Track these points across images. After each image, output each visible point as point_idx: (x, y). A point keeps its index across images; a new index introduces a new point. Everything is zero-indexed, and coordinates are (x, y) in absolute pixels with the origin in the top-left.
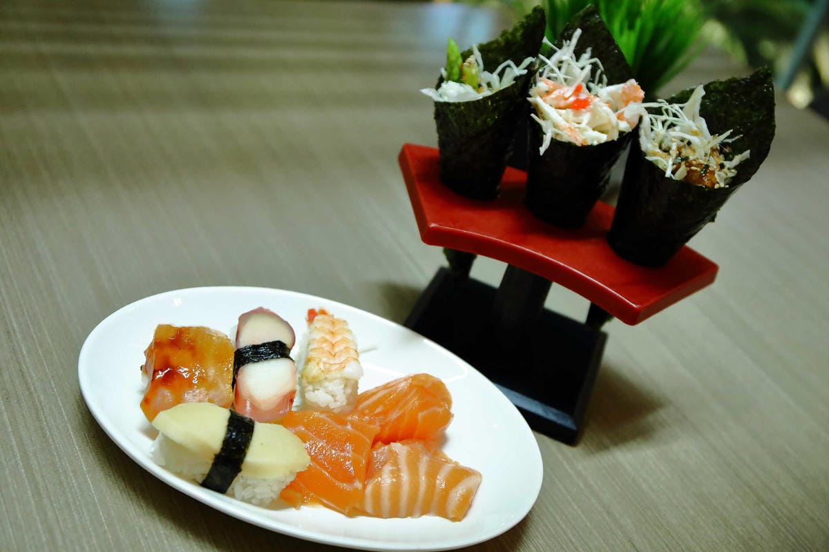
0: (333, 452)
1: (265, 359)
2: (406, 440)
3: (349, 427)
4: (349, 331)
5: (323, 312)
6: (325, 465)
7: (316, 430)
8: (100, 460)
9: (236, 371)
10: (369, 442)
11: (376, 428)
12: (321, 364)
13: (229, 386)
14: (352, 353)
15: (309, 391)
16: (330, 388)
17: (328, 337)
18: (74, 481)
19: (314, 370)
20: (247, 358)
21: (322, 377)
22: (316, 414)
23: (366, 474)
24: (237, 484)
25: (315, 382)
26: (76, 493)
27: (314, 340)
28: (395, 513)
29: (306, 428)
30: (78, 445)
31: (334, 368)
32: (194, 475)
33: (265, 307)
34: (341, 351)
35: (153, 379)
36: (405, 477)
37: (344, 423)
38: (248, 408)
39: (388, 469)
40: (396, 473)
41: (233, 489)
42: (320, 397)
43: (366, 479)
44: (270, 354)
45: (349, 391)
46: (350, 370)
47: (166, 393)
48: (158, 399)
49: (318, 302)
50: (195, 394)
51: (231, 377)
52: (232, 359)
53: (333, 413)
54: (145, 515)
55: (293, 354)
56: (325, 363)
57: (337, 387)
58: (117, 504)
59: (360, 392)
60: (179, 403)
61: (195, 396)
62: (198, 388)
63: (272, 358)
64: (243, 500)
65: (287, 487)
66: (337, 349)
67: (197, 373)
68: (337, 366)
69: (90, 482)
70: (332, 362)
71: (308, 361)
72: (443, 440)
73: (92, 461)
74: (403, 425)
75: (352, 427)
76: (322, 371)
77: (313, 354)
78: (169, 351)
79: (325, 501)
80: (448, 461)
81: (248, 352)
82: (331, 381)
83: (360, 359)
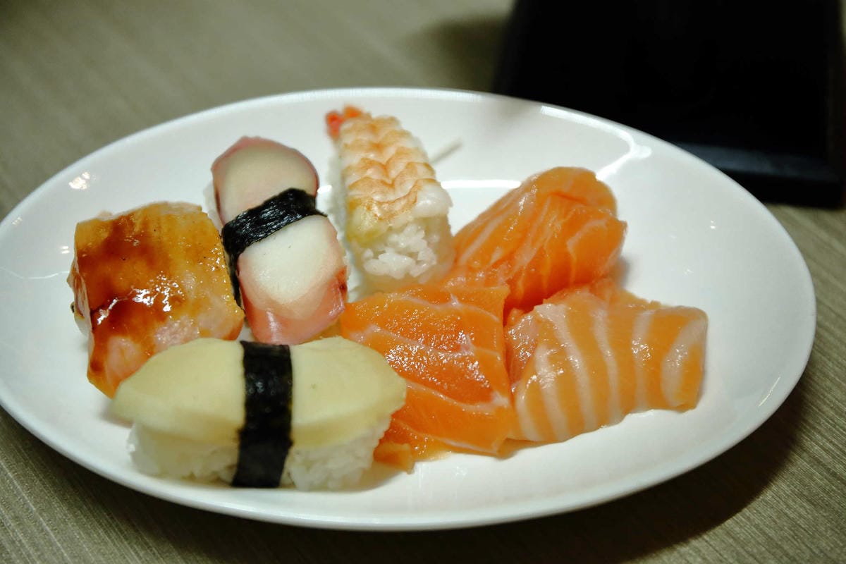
0: (442, 355)
1: (277, 229)
2: (558, 293)
3: (455, 303)
4: (405, 134)
5: (353, 113)
6: (435, 383)
7: (400, 326)
8: (54, 484)
9: (234, 265)
10: (497, 319)
11: (501, 291)
12: (375, 209)
13: (228, 297)
14: (421, 171)
15: (368, 259)
16: (402, 245)
17: (372, 156)
18: (21, 536)
19: (366, 220)
20: (246, 236)
21: (383, 228)
22: (393, 297)
23: (509, 375)
24: (294, 465)
25: (376, 241)
26: (29, 556)
27: (349, 168)
28: (577, 426)
29: (382, 326)
30: (11, 469)
31: (398, 207)
32: (214, 473)
33: (252, 134)
34: (401, 175)
35: (95, 327)
36: (576, 360)
37: (443, 298)
38: (273, 325)
39: (543, 355)
40: (559, 358)
41: (289, 474)
42: (390, 263)
43: (510, 384)
44: (282, 218)
45: (435, 238)
46: (426, 202)
47: (123, 346)
48: (113, 361)
49: (338, 97)
50: (173, 330)
51: (226, 280)
52: (219, 248)
53: (420, 286)
54: (158, 559)
55: (322, 205)
56: (380, 204)
57: (414, 239)
58: (103, 555)
59: (455, 230)
60: (152, 354)
61: (176, 333)
62: (176, 318)
63: (289, 223)
64: (312, 488)
65: (381, 441)
66: (393, 174)
67: (166, 292)
68: (403, 202)
69: (48, 529)
70: (391, 197)
71: (351, 206)
72: (619, 271)
73: (41, 491)
74: (546, 271)
75: (460, 301)
76: (380, 219)
77: (356, 194)
78: (107, 269)
79: (453, 443)
80: (640, 305)
81: (243, 225)
82: (400, 230)
83: (438, 177)
